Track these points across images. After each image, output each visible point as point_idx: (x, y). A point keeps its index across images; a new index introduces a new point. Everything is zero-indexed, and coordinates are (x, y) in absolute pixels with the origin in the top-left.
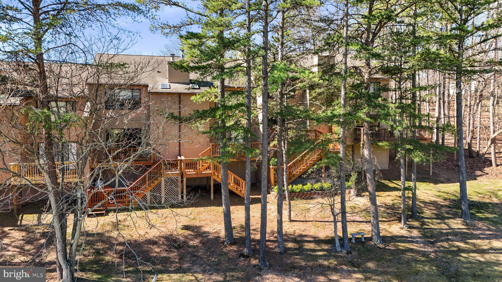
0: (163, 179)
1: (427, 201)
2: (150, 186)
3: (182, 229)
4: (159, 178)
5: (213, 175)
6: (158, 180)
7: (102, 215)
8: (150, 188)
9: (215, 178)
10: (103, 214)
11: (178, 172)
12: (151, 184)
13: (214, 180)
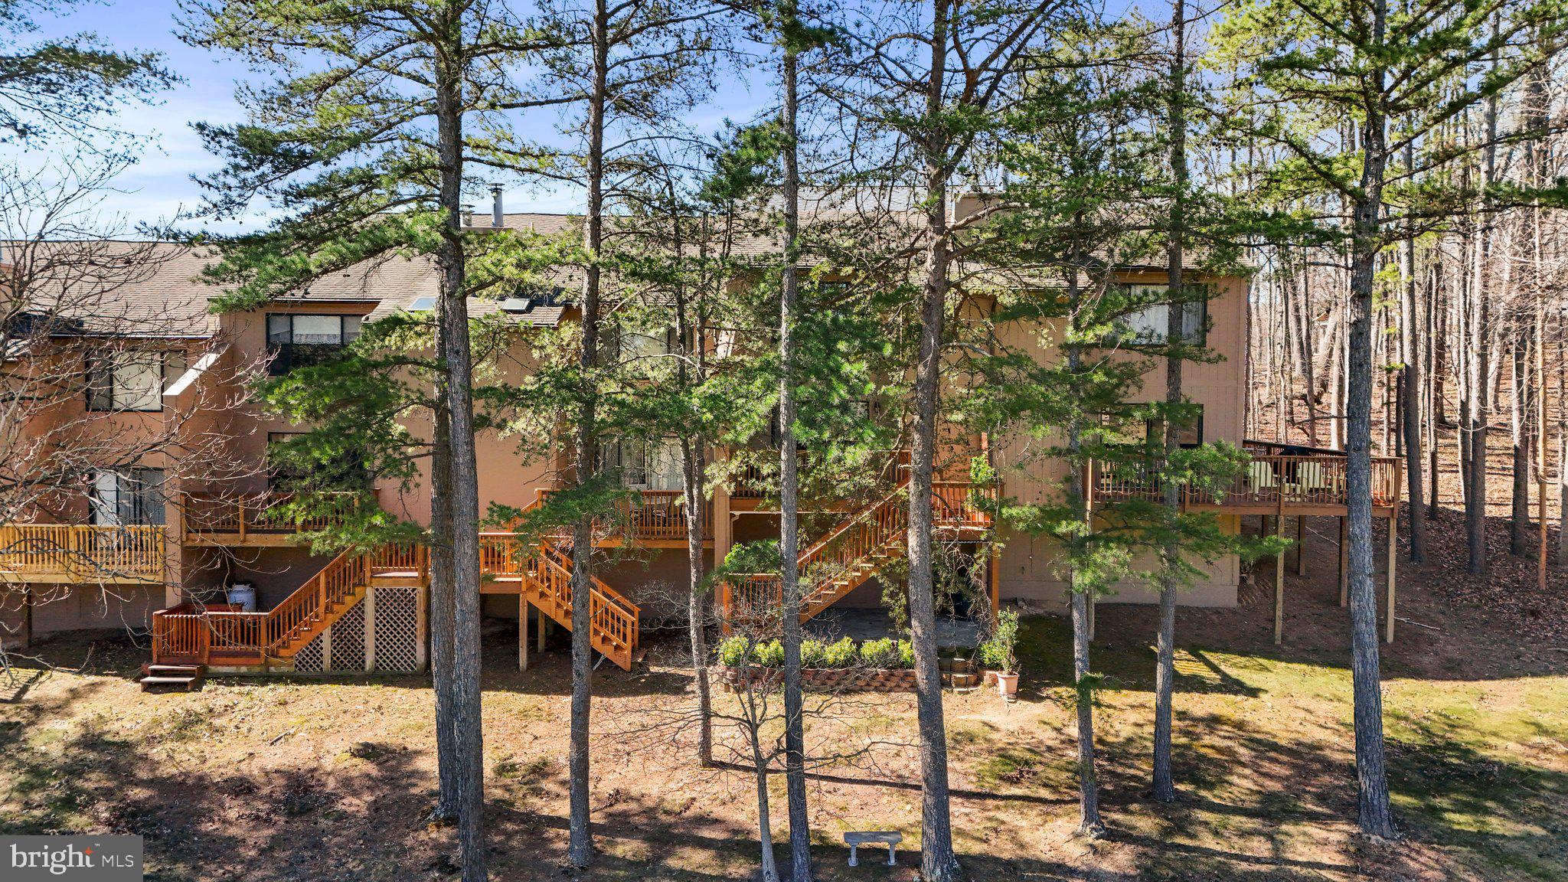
0: (370, 592)
1: (1284, 743)
2: (332, 612)
3: (353, 755)
4: (357, 589)
5: (524, 588)
6: (353, 594)
7: (182, 688)
8: (330, 616)
9: (533, 598)
10: (185, 684)
11: (416, 574)
12: (336, 607)
13: (530, 605)
